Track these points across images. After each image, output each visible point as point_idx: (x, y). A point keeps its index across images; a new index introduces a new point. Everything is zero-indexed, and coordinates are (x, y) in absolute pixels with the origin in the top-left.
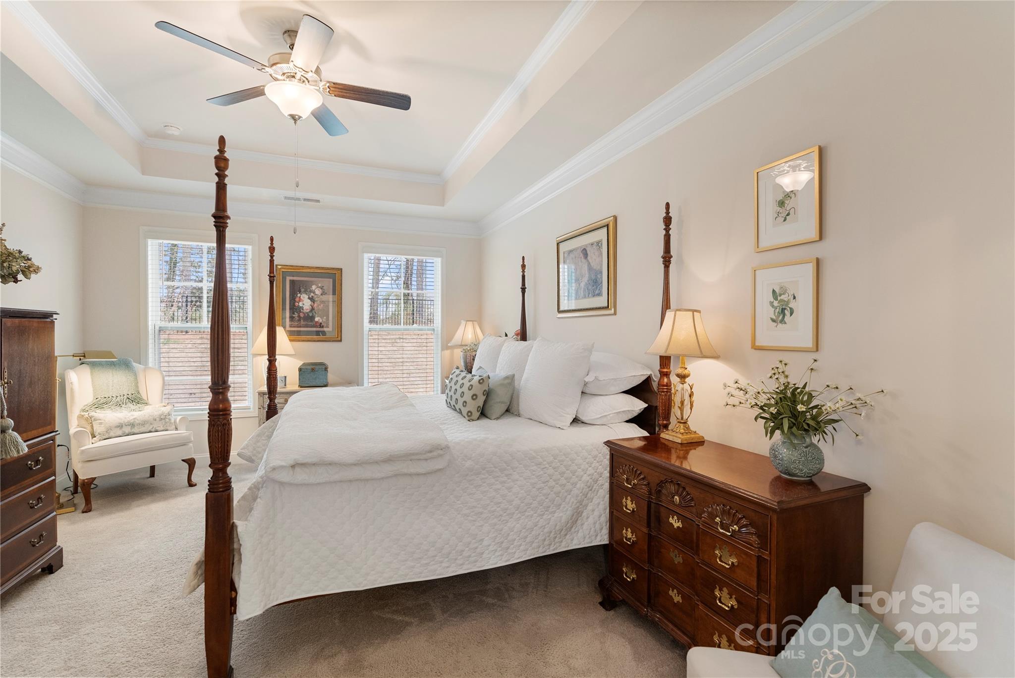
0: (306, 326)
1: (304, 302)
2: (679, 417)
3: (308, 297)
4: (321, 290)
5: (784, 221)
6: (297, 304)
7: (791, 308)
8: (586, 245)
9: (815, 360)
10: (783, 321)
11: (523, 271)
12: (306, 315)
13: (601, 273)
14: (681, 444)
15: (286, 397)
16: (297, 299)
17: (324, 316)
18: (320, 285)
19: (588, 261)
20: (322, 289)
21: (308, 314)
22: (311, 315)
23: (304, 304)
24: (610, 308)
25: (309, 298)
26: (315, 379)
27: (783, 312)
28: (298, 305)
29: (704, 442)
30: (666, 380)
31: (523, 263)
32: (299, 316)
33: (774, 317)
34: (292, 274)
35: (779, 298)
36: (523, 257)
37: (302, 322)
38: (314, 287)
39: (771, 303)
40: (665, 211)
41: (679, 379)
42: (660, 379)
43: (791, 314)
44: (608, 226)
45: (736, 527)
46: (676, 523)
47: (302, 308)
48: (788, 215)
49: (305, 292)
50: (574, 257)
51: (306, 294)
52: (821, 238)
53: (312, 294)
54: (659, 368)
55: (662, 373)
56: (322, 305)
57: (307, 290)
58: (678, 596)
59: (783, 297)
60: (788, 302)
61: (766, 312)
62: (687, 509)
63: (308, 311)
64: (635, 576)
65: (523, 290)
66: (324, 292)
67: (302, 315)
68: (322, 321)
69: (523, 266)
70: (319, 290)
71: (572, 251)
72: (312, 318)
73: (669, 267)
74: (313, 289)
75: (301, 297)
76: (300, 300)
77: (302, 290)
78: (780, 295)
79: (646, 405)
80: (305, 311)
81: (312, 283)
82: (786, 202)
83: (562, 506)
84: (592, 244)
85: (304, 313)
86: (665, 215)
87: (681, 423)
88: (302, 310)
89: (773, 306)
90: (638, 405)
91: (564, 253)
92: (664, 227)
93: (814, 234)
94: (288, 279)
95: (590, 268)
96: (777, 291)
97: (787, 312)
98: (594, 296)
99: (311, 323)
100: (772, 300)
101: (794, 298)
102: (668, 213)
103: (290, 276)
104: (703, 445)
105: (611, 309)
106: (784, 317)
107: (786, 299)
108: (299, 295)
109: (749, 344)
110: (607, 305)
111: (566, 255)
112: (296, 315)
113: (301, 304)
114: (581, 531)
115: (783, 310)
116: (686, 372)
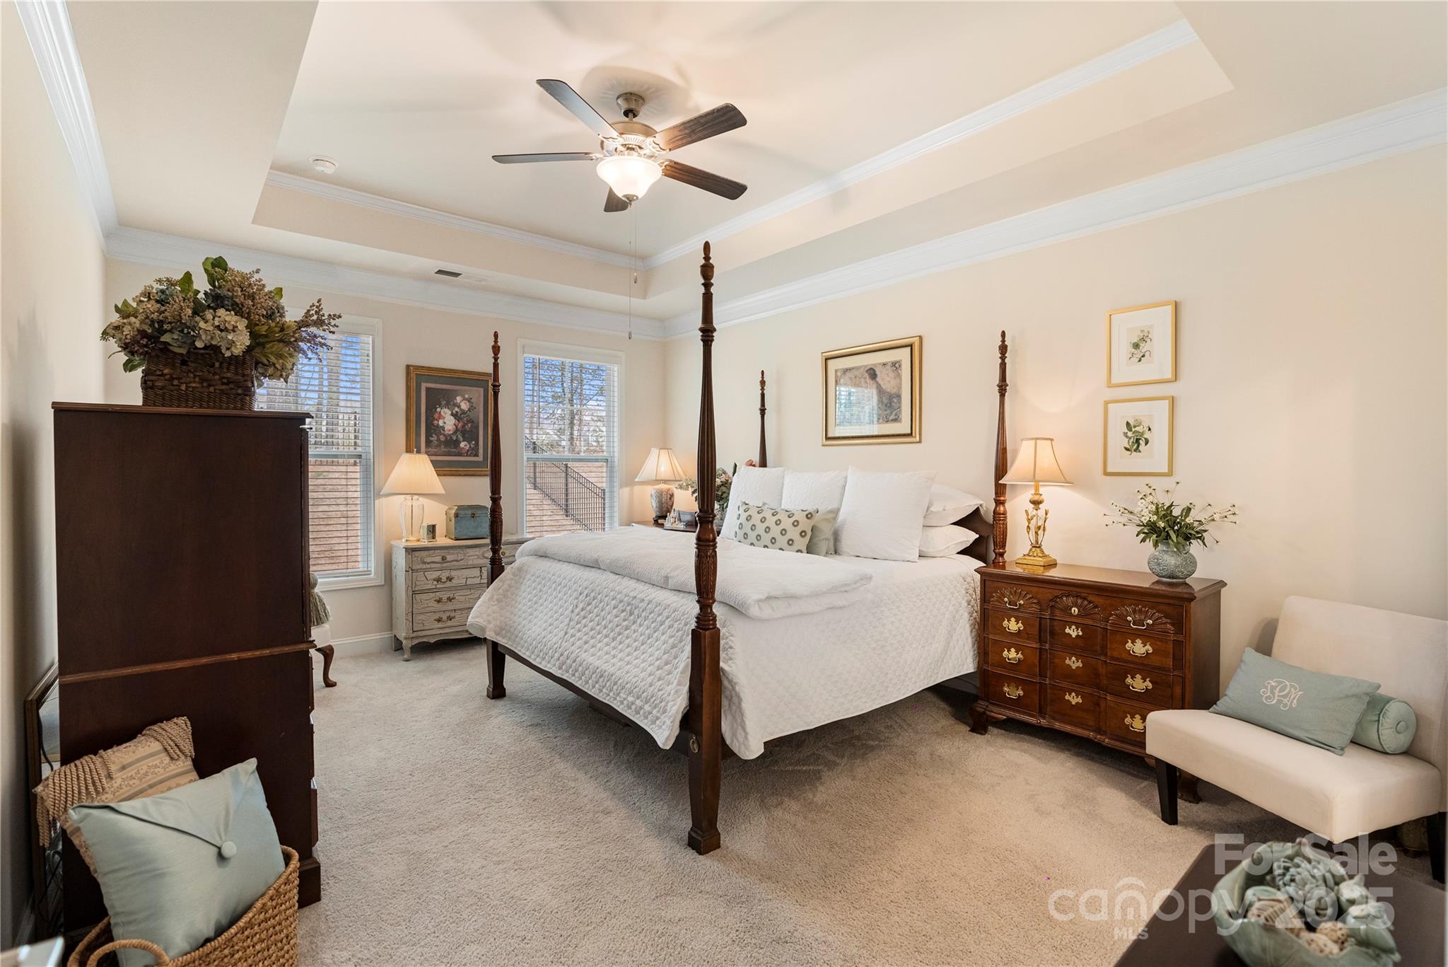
0: (449, 454)
1: (445, 420)
2: (1034, 542)
3: (450, 412)
4: (468, 404)
5: (1140, 361)
6: (436, 422)
7: (1145, 439)
8: (875, 365)
9: (1178, 483)
10: (1137, 450)
11: (763, 389)
12: (448, 438)
13: (899, 396)
14: (1044, 566)
15: (444, 555)
16: (436, 416)
17: (472, 441)
18: (466, 396)
19: (877, 382)
20: (469, 401)
21: (451, 438)
22: (454, 438)
23: (445, 423)
24: (914, 435)
25: (452, 414)
26: (477, 528)
27: (1137, 442)
28: (438, 424)
29: (1056, 564)
30: (1002, 508)
31: (763, 379)
32: (438, 440)
33: (1128, 447)
34: (429, 378)
35: (1133, 430)
36: (763, 371)
37: (443, 449)
38: (459, 399)
39: (1125, 434)
40: (1001, 339)
41: (1033, 506)
42: (996, 508)
43: (1146, 444)
44: (911, 346)
45: (1150, 622)
46: (1073, 632)
47: (443, 428)
48: (1143, 356)
49: (447, 406)
50: (853, 377)
51: (448, 408)
52: (1176, 380)
53: (456, 409)
54: (994, 496)
55: (998, 503)
56: (469, 425)
57: (450, 403)
58: (1078, 697)
59: (1137, 429)
60: (1142, 434)
61: (1118, 440)
62: (1088, 617)
63: (451, 433)
64: (1021, 693)
65: (763, 411)
66: (472, 406)
67: (442, 438)
68: (470, 447)
69: (763, 383)
70: (465, 403)
71: (850, 369)
72: (457, 443)
73: (1004, 396)
74: (458, 402)
75: (442, 413)
76: (440, 417)
77: (444, 403)
78: (1135, 427)
79: (978, 536)
80: (446, 432)
81: (456, 393)
82: (1141, 345)
83: (936, 638)
84: (884, 364)
85: (445, 435)
86: (1001, 343)
87: (1036, 547)
88: (442, 432)
89: (1127, 437)
90: (969, 536)
91: (836, 371)
92: (1000, 355)
93: (1168, 375)
94: (424, 385)
95: (881, 391)
96: (1132, 423)
97: (1142, 442)
98: (887, 421)
99: (454, 450)
100: (1126, 431)
101: (1150, 429)
102: (1003, 341)
103: (427, 382)
104: (1056, 567)
105: (915, 437)
106: (1138, 446)
107: (1141, 431)
108: (438, 410)
109: (1100, 470)
110: (909, 432)
111: (839, 374)
112: (434, 438)
113: (441, 423)
114: (950, 661)
115: (1138, 441)
116: (1041, 499)
